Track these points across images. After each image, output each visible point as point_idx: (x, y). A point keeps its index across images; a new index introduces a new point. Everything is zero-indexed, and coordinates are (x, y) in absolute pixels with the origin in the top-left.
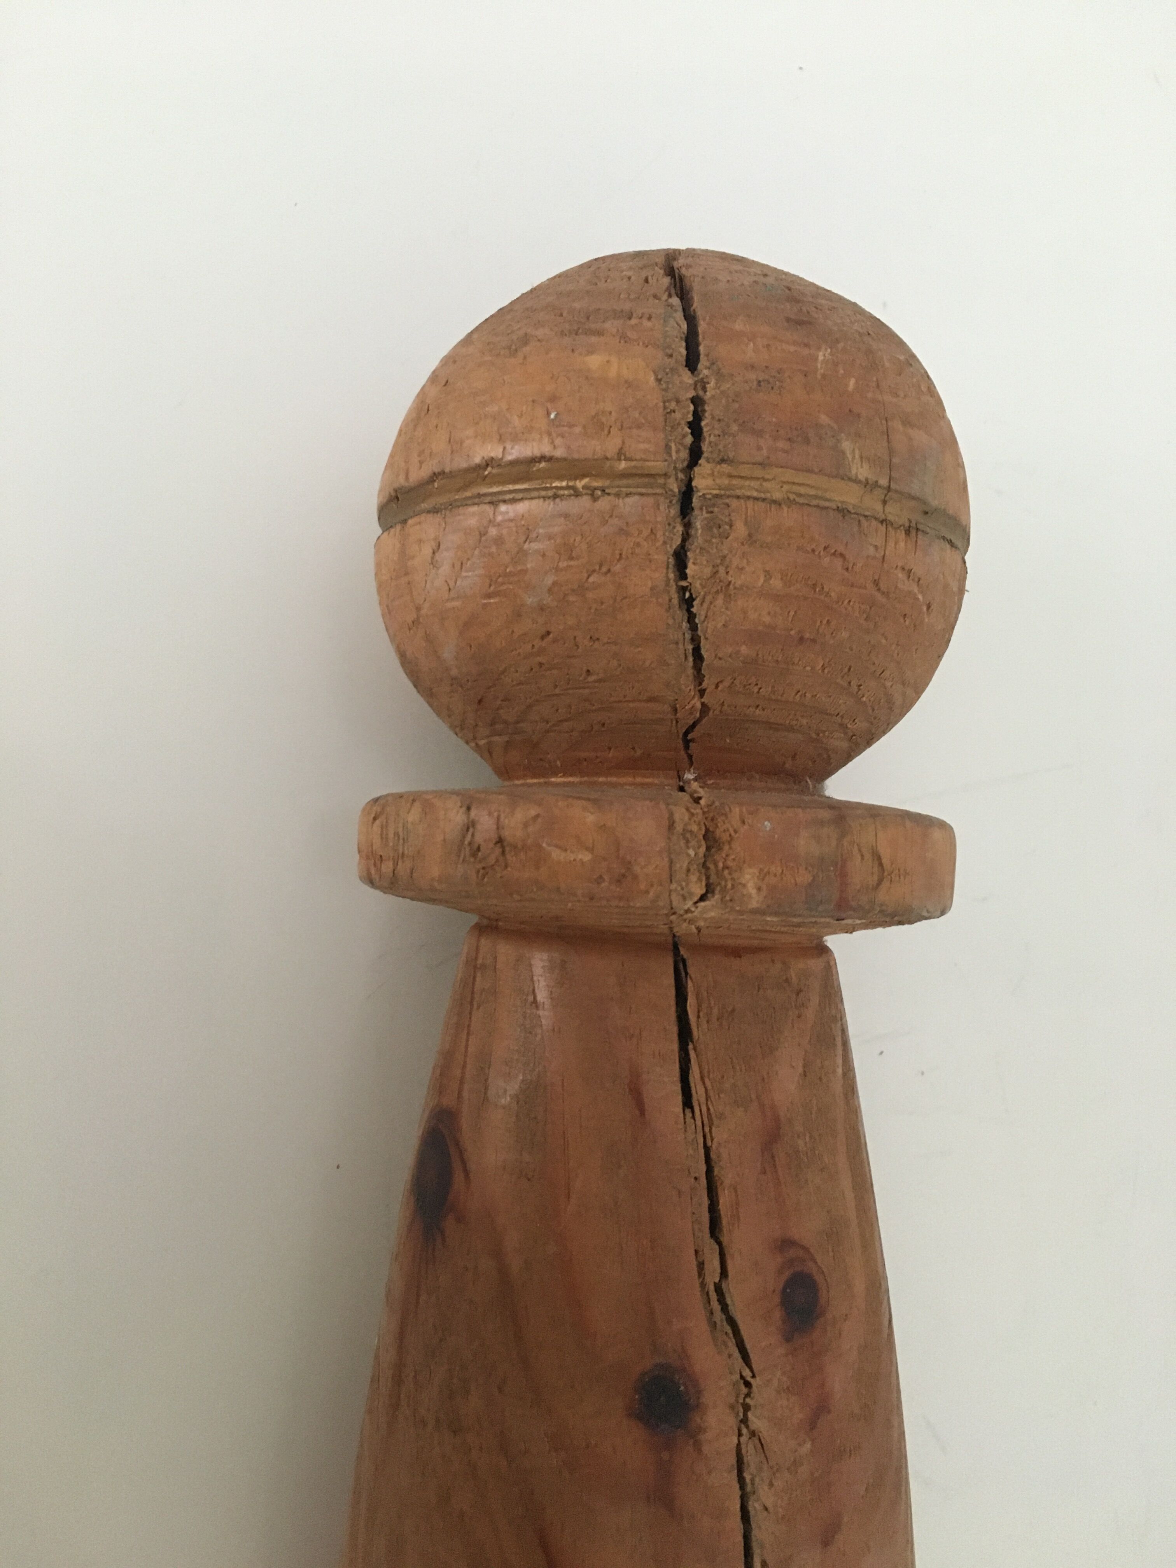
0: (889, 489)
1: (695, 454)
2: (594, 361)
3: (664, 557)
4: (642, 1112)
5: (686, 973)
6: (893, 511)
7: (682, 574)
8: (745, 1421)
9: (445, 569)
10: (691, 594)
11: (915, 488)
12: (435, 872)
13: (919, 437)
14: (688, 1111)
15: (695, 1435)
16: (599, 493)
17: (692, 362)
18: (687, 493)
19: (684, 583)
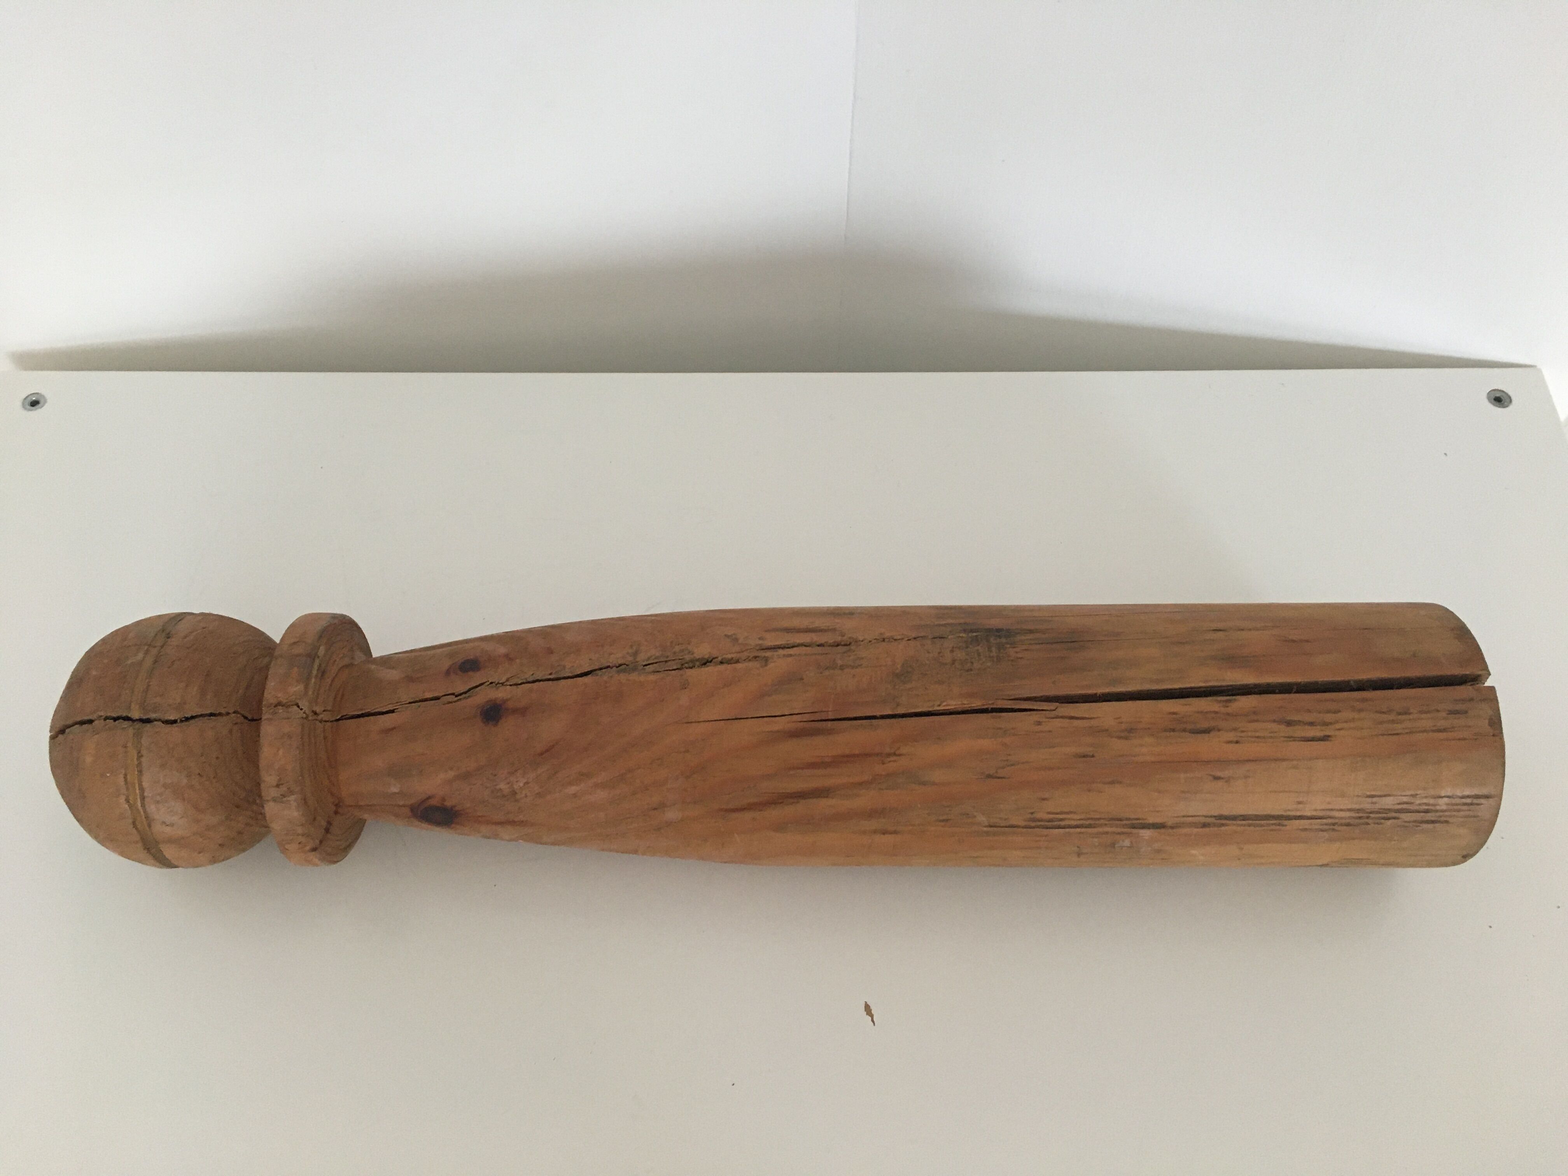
0: (150, 645)
1: (127, 719)
2: (89, 759)
3: (168, 728)
4: (394, 728)
5: (346, 715)
6: (159, 644)
7: (175, 722)
8: (502, 684)
9: (175, 819)
10: (183, 718)
11: (153, 634)
12: (296, 814)
13: (131, 635)
14: (395, 711)
15: (505, 701)
16: (140, 754)
17: (90, 722)
18: (142, 721)
19: (179, 721)
